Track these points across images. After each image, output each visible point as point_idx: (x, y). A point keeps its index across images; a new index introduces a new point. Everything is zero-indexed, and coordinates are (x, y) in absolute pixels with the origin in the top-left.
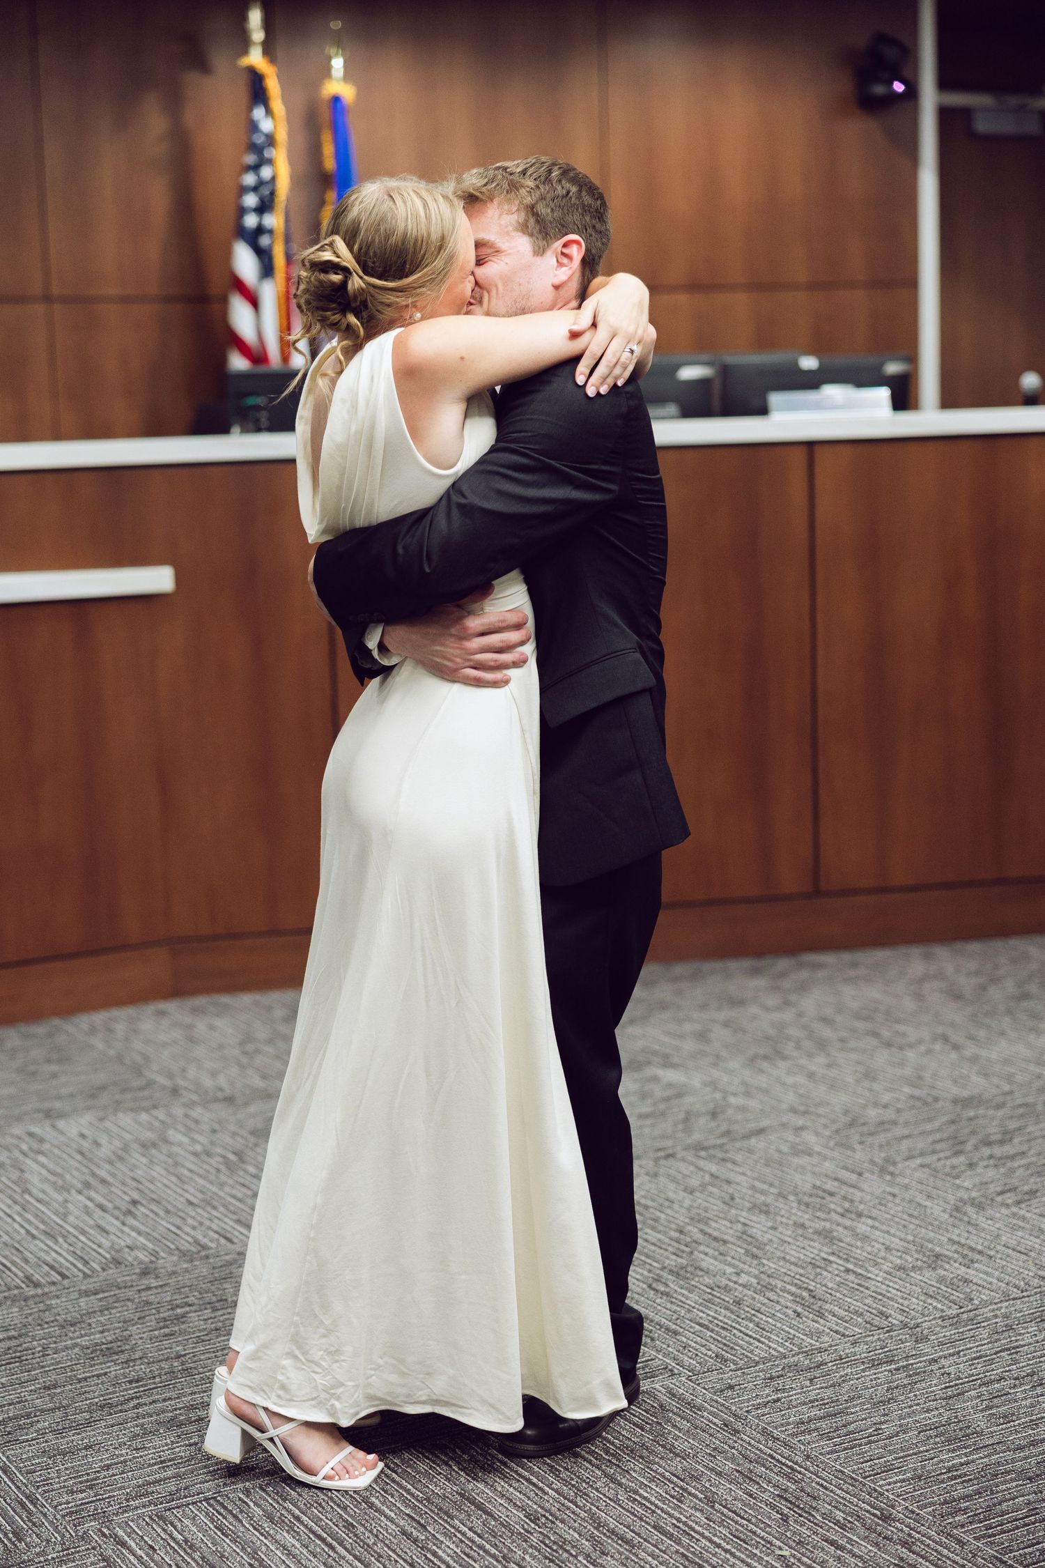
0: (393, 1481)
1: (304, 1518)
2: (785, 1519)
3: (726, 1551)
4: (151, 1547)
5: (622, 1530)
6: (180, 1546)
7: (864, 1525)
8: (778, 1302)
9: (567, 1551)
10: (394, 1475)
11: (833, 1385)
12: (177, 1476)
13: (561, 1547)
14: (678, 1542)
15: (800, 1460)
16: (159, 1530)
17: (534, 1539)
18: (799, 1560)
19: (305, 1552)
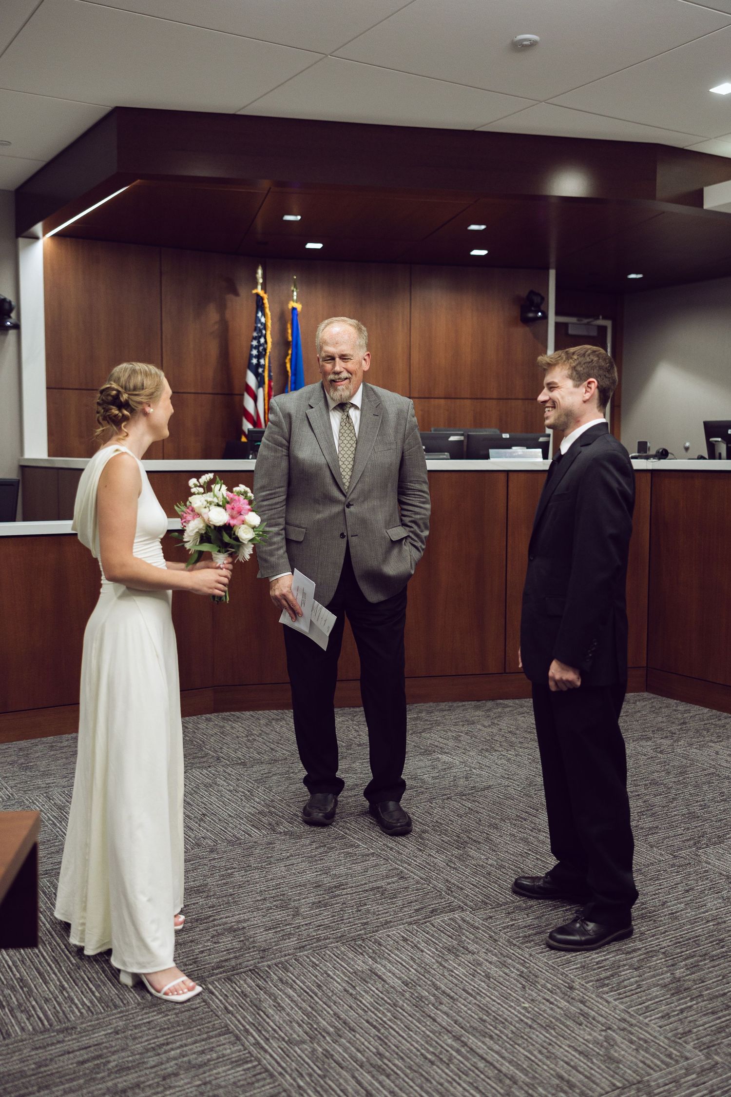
0: (338, 963)
1: (298, 981)
2: (524, 987)
3: (499, 1004)
4: (226, 995)
5: (448, 991)
6: (240, 995)
7: (561, 991)
8: (507, 874)
9: (423, 1002)
10: (338, 960)
11: (538, 918)
12: (235, 957)
13: (421, 1000)
14: (475, 998)
15: (527, 956)
16: (229, 986)
17: (407, 995)
18: (533, 1009)
19: (299, 999)
